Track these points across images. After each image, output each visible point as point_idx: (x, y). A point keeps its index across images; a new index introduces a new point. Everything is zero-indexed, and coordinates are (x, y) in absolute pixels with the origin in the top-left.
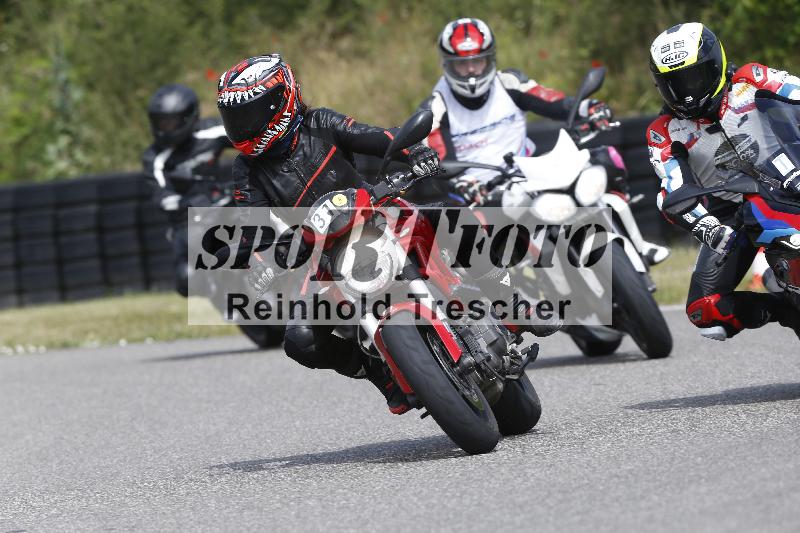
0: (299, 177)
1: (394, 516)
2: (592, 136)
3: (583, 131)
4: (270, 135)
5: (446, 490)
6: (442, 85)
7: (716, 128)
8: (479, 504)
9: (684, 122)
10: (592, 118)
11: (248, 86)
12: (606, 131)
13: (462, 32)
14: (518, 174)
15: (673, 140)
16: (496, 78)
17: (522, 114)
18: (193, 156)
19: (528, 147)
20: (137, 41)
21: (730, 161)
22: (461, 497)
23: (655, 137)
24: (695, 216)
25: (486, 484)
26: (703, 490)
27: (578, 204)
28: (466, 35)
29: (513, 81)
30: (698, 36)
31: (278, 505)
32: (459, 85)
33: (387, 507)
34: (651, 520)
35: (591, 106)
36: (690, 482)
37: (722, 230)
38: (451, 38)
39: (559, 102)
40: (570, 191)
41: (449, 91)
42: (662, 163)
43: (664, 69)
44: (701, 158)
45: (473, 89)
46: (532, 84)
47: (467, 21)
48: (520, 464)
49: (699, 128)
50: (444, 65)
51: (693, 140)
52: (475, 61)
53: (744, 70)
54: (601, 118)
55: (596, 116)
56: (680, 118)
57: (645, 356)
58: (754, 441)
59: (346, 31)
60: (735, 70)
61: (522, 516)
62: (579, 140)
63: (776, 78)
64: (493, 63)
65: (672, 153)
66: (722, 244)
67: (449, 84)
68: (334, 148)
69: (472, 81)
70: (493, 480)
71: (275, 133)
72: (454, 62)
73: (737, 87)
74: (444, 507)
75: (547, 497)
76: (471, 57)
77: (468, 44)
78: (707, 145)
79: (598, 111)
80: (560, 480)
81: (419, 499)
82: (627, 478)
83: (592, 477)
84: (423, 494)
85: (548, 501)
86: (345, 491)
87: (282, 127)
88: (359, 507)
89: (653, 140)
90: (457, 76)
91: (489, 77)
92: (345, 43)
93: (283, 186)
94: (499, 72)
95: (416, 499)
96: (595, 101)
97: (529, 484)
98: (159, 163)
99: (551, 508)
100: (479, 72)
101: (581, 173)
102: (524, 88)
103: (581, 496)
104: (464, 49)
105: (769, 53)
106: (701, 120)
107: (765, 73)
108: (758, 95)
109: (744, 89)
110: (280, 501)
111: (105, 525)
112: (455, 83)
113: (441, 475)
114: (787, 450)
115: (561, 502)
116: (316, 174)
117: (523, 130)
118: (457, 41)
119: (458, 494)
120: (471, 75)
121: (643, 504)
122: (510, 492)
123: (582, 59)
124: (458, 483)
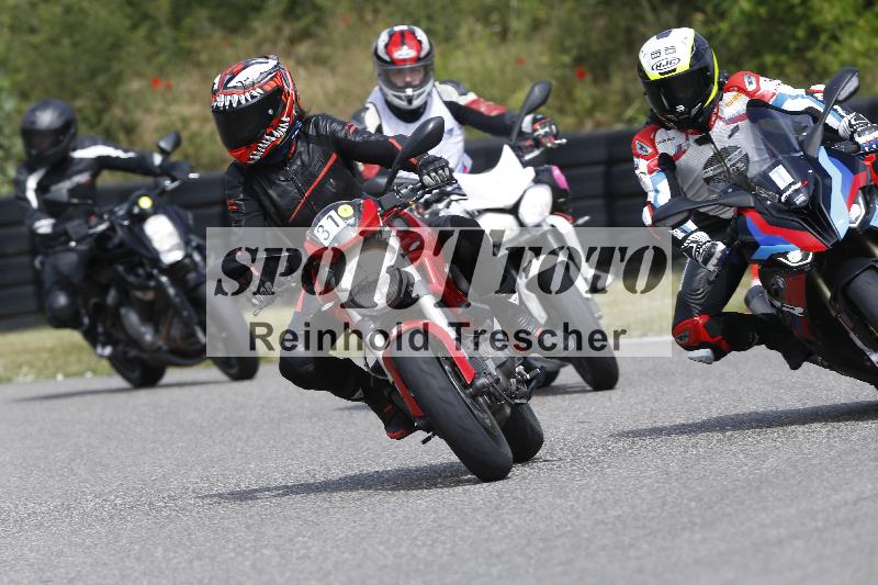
0: (297, 187)
1: (359, 566)
2: (536, 153)
3: (527, 147)
4: (268, 142)
5: (416, 538)
6: (375, 95)
7: (706, 140)
8: (452, 554)
9: (672, 133)
10: (536, 133)
11: (245, 88)
12: (551, 148)
13: (398, 39)
14: (456, 191)
15: (660, 151)
16: (434, 90)
17: (460, 128)
18: (69, 177)
19: (466, 164)
20: (75, 45)
21: (720, 173)
22: (432, 545)
23: (642, 148)
24: (684, 231)
25: (459, 531)
26: (698, 537)
27: (521, 224)
28: (403, 44)
29: (451, 94)
30: (691, 42)
31: (232, 555)
32: (396, 96)
33: (351, 557)
34: (641, 570)
35: (535, 121)
36: (683, 529)
37: (714, 246)
38: (386, 46)
39: (500, 116)
40: (513, 210)
41: (383, 101)
42: (648, 176)
43: (654, 75)
44: (690, 171)
45: (410, 100)
46: (471, 97)
47: (405, 28)
48: (497, 509)
49: (687, 139)
50: (379, 75)
51: (680, 152)
52: (412, 70)
53: (736, 78)
54: (546, 135)
55: (541, 132)
56: (668, 129)
57: (589, 388)
58: (754, 484)
59: (305, 35)
60: (727, 78)
61: (500, 567)
62: (523, 156)
63: (769, 87)
64: (431, 73)
65: (659, 165)
66: (714, 261)
67: (384, 95)
68: (334, 156)
69: (409, 92)
70: (467, 528)
71: (274, 139)
72: (389, 70)
73: (728, 96)
74: (414, 556)
75: (528, 545)
76: (408, 66)
77: (405, 52)
78: (695, 158)
79: (543, 126)
80: (541, 526)
81: (386, 548)
82: (614, 524)
83: (576, 523)
84: (392, 542)
85: (528, 550)
86: (306, 539)
87: (280, 132)
88: (321, 557)
89: (640, 152)
90: (393, 86)
91: (428, 88)
92: (303, 49)
93: (279, 196)
94: (437, 84)
95: (382, 548)
96: (539, 117)
97: (506, 531)
98: (32, 183)
99: (531, 558)
100: (417, 82)
101: (525, 192)
102: (463, 101)
103: (564, 544)
104: (401, 57)
105: (769, 59)
106: (690, 131)
107: (758, 81)
108: (749, 105)
109: (735, 98)
110: (234, 550)
111: (41, 577)
112: (390, 93)
113: (411, 521)
114: (789, 493)
115: (541, 550)
116: (315, 183)
117: (461, 145)
118: (393, 49)
119: (429, 543)
120: (408, 85)
121: (632, 553)
122: (486, 540)
123: (564, 66)
124: (430, 531)
